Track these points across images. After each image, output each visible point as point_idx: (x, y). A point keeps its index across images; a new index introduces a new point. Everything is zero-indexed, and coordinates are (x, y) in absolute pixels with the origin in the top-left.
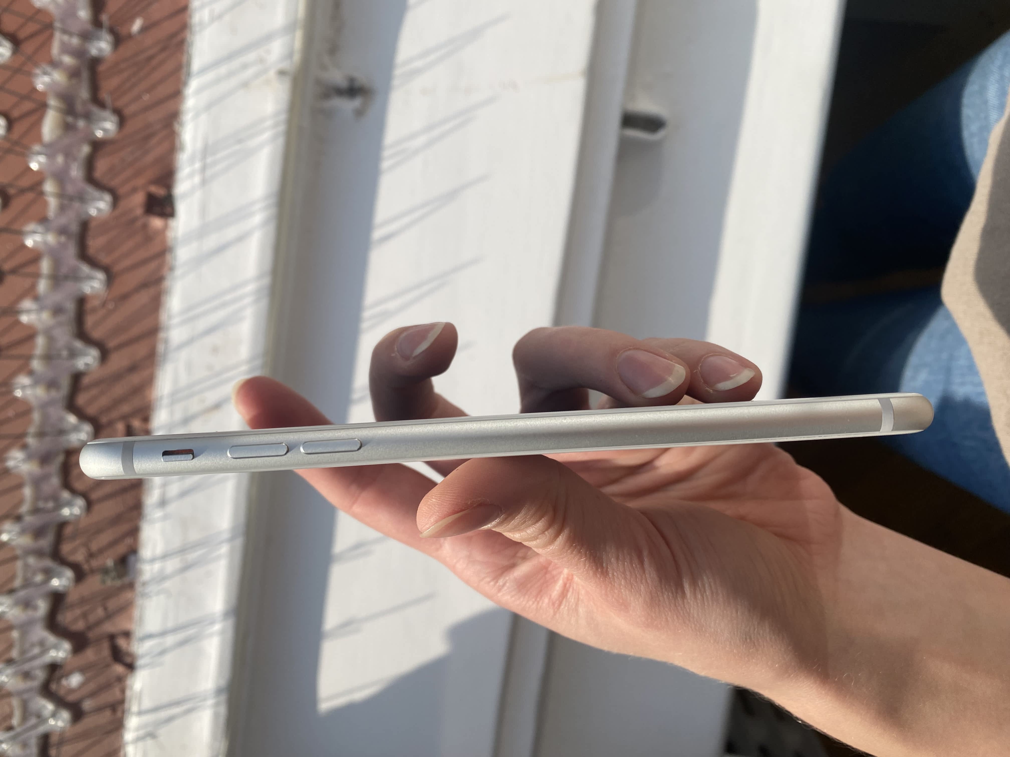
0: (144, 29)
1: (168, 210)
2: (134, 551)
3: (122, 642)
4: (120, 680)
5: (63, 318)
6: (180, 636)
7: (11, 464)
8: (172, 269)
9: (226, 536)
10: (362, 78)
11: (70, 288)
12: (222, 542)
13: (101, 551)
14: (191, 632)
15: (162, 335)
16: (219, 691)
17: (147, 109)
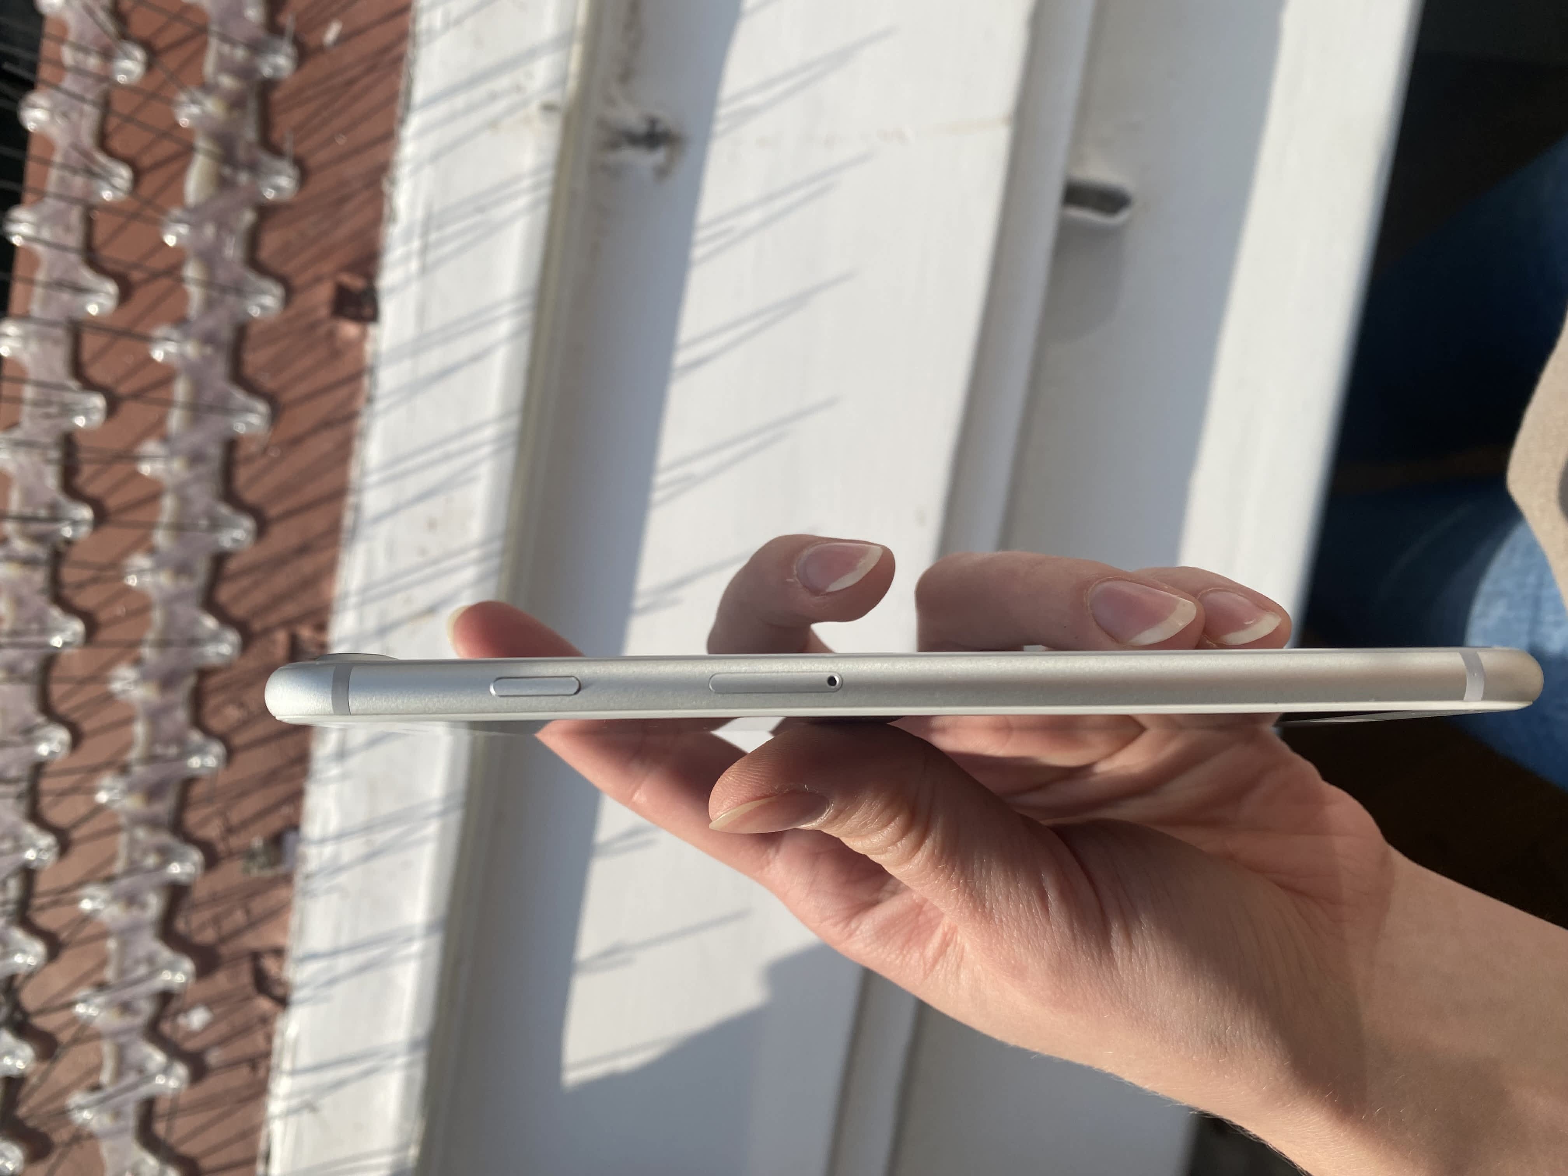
0: (342, 39)
1: (367, 311)
2: (294, 826)
3: (270, 964)
4: (266, 1021)
5: (202, 469)
6: (359, 958)
7: (117, 686)
8: (370, 400)
9: (436, 808)
10: (667, 119)
11: (215, 425)
12: (428, 818)
13: (245, 824)
14: (375, 952)
15: (351, 500)
16: (414, 1045)
17: (342, 158)
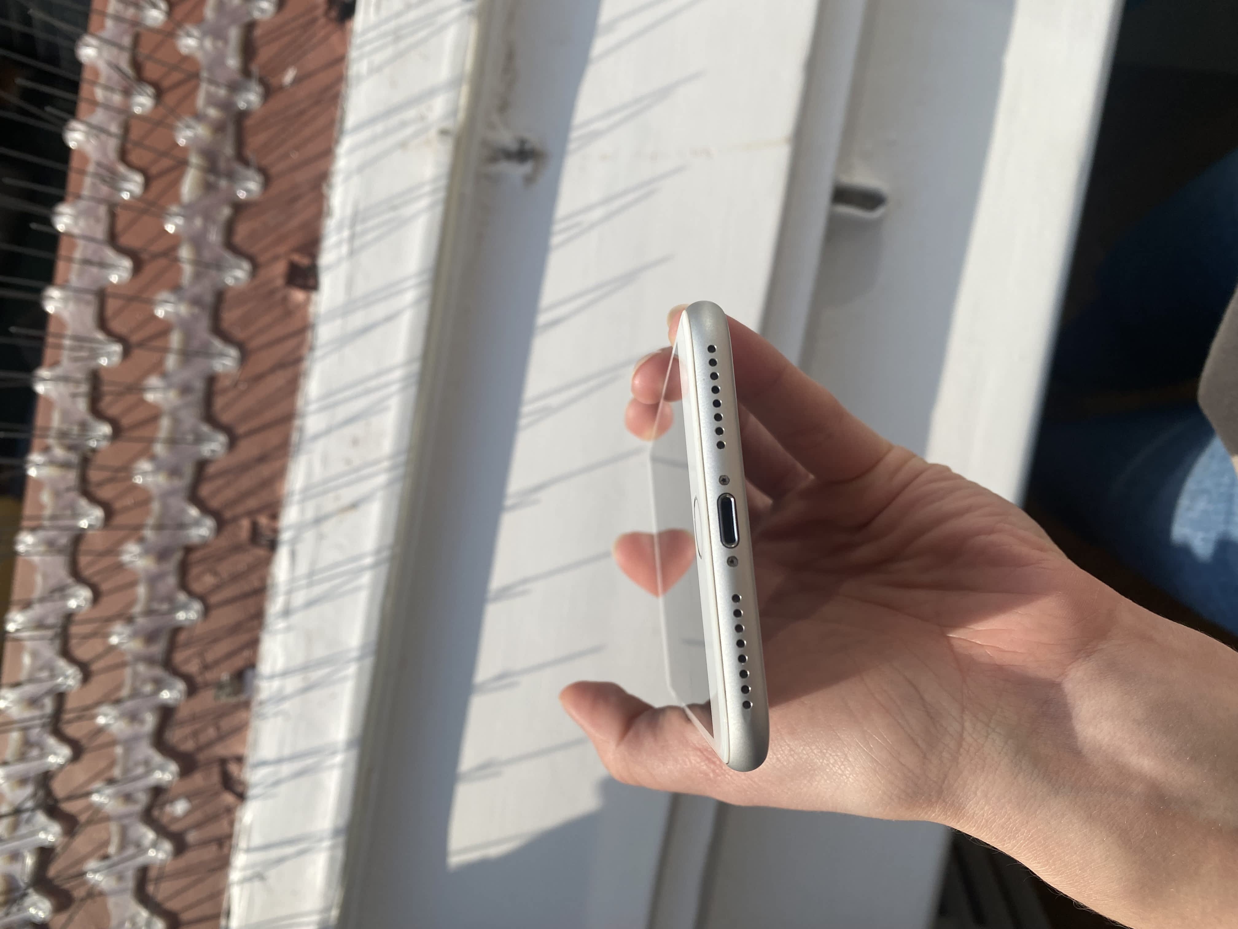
0: (297, 81)
1: (311, 282)
2: (252, 666)
3: (233, 768)
4: (230, 810)
5: (190, 398)
7: (125, 558)
8: (312, 349)
9: (354, 654)
10: (534, 140)
11: (200, 365)
12: (350, 661)
13: (217, 663)
14: (309, 762)
15: (297, 423)
17: (295, 168)
